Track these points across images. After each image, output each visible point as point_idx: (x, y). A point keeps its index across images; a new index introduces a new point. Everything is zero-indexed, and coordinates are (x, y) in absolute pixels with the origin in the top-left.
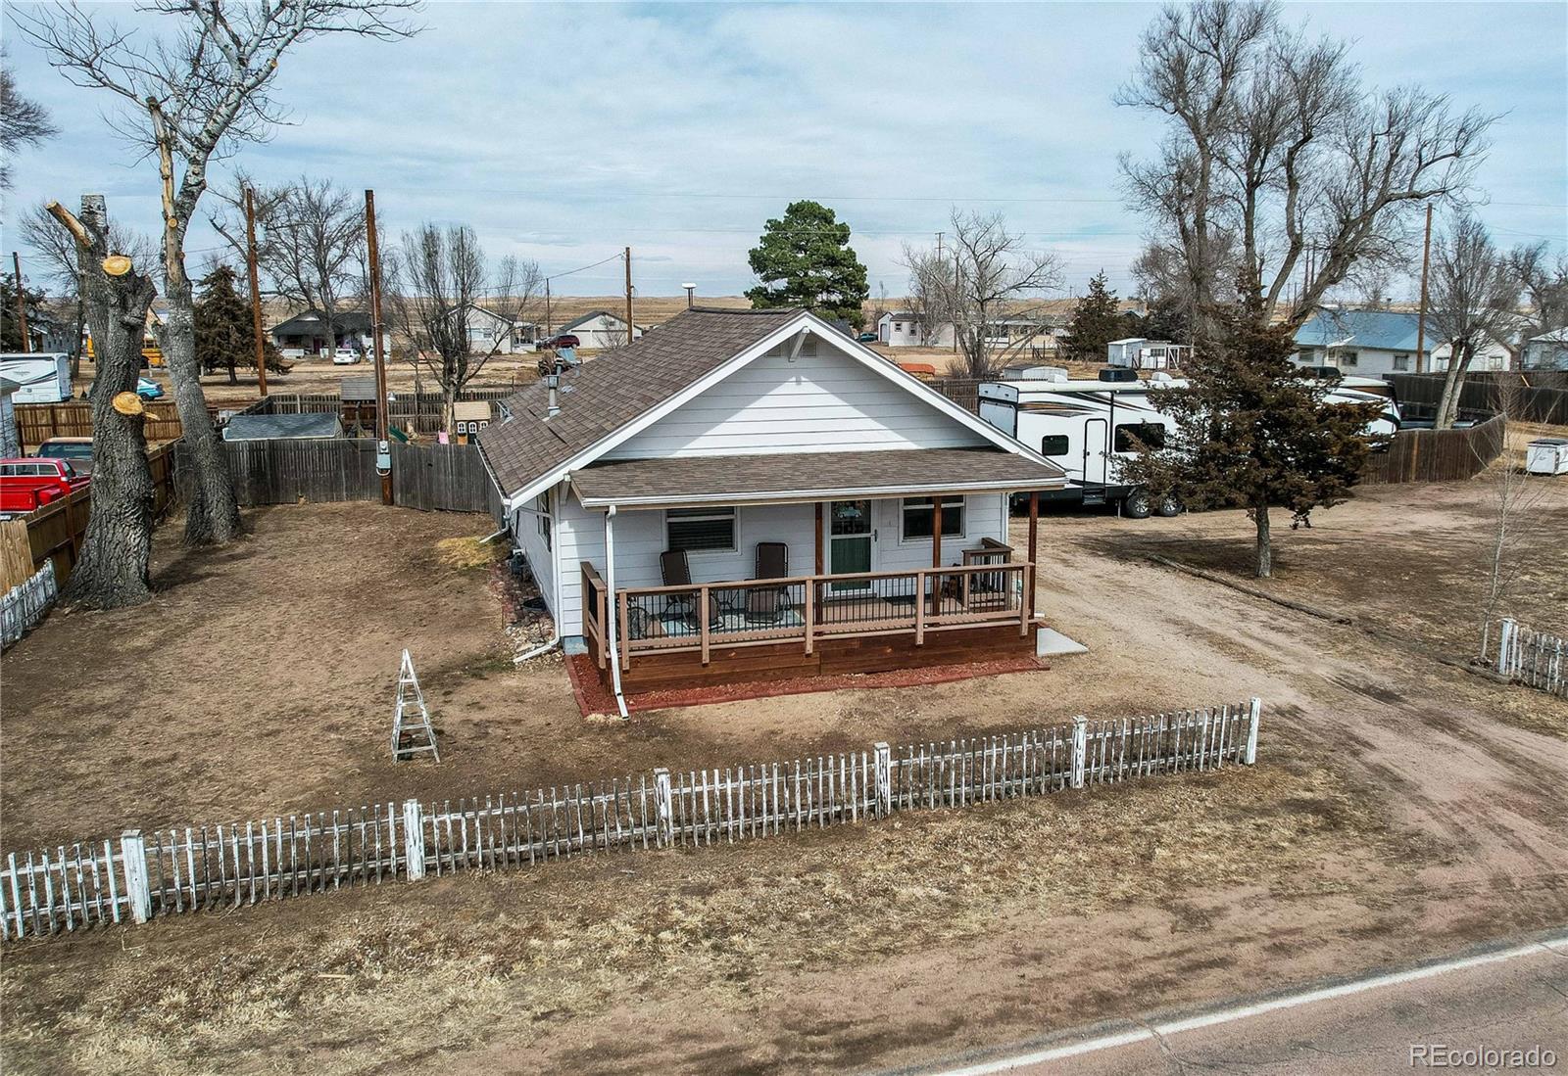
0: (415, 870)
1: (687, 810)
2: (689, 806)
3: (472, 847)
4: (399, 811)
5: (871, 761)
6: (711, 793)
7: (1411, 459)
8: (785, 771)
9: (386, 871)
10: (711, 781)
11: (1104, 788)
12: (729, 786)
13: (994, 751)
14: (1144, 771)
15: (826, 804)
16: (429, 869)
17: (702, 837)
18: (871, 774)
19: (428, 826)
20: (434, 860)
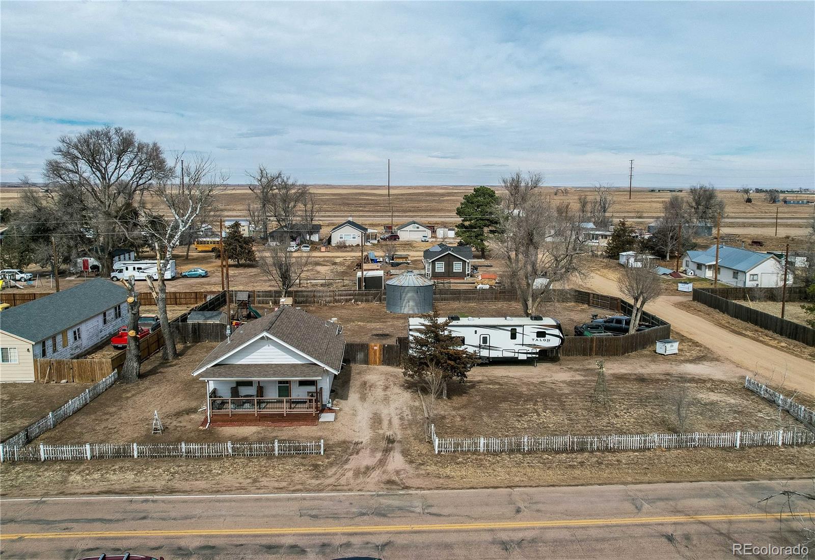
0: (136, 456)
1: (188, 452)
2: (188, 450)
3: (146, 453)
4: (133, 445)
5: (227, 445)
6: (193, 448)
7: (593, 347)
8: (209, 445)
9: (130, 456)
10: (193, 445)
11: (281, 456)
12: (196, 447)
13: (255, 445)
14: (293, 454)
15: (218, 453)
16: (138, 456)
17: (191, 457)
18: (227, 447)
19: (138, 448)
20: (139, 455)
